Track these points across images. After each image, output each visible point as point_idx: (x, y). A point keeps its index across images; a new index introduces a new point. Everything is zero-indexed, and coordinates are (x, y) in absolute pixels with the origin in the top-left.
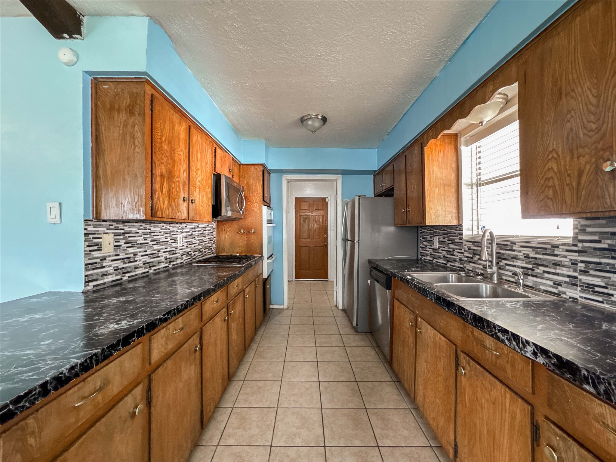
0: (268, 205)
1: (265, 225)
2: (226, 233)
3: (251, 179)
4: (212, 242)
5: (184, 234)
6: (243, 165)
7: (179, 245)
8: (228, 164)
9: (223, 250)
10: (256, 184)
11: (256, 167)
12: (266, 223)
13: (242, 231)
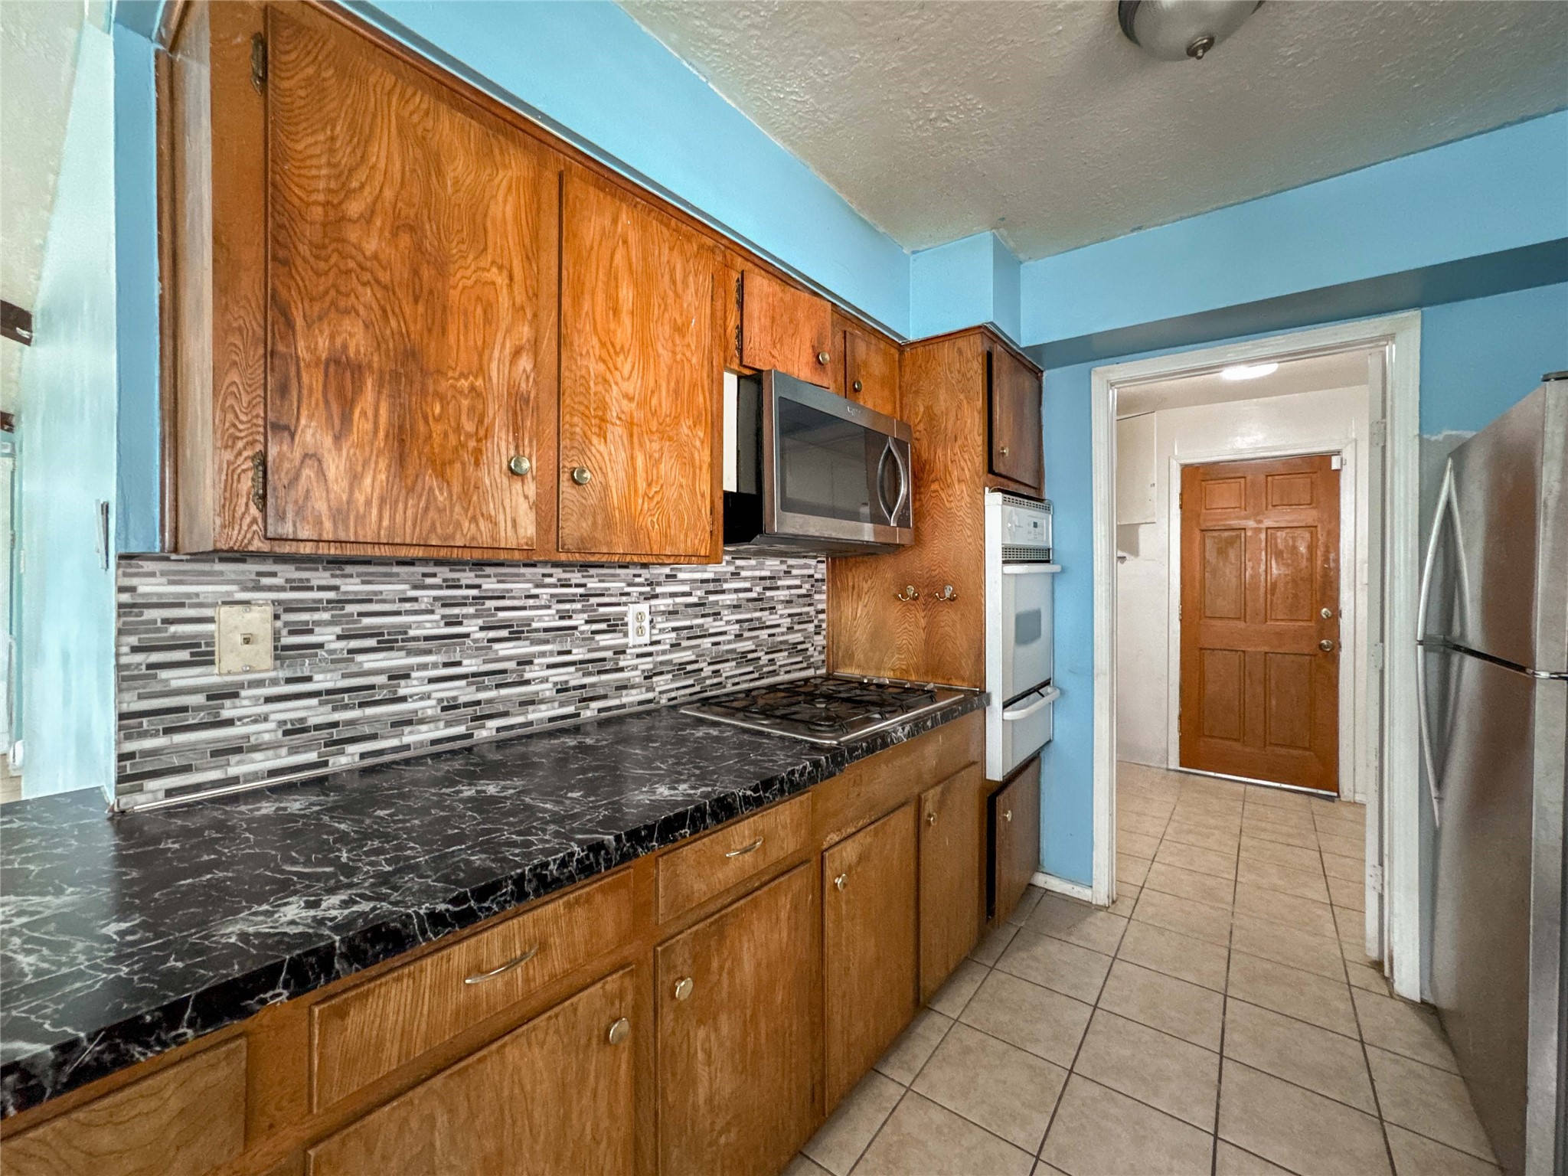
0: (1032, 493)
1: (994, 569)
2: (859, 597)
3: (943, 395)
4: (811, 627)
5: (662, 604)
6: (912, 345)
7: (632, 640)
8: (807, 334)
9: (850, 657)
10: (959, 407)
11: (961, 343)
12: (1000, 560)
13: (911, 590)
